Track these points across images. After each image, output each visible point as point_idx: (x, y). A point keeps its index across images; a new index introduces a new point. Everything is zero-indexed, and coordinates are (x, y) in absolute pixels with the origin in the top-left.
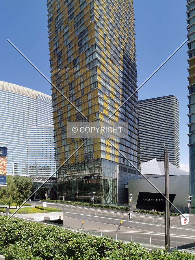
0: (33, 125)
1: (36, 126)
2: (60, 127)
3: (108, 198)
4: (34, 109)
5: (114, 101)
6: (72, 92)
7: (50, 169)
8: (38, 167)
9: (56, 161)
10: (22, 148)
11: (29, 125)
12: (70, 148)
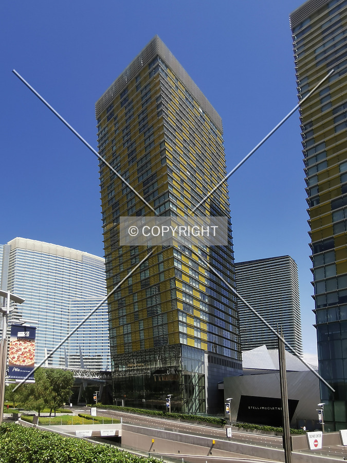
0: (76, 297)
1: (81, 298)
2: (116, 298)
3: (192, 405)
4: (79, 275)
5: (198, 264)
6: (135, 252)
7: (102, 359)
8: (83, 356)
9: (110, 347)
10: (60, 328)
11: (70, 297)
12: (131, 328)
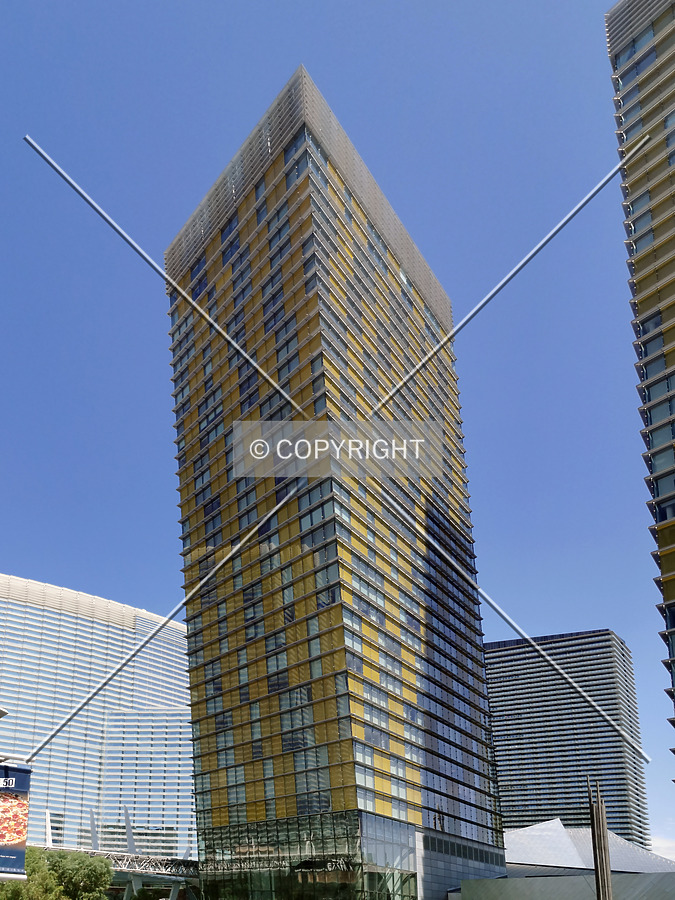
0: (119, 705)
1: (132, 707)
2: (212, 712)
5: (400, 644)
6: (255, 613)
7: (176, 835)
8: (133, 828)
9: (196, 812)
10: (82, 771)
11: (106, 705)
12: (245, 775)
